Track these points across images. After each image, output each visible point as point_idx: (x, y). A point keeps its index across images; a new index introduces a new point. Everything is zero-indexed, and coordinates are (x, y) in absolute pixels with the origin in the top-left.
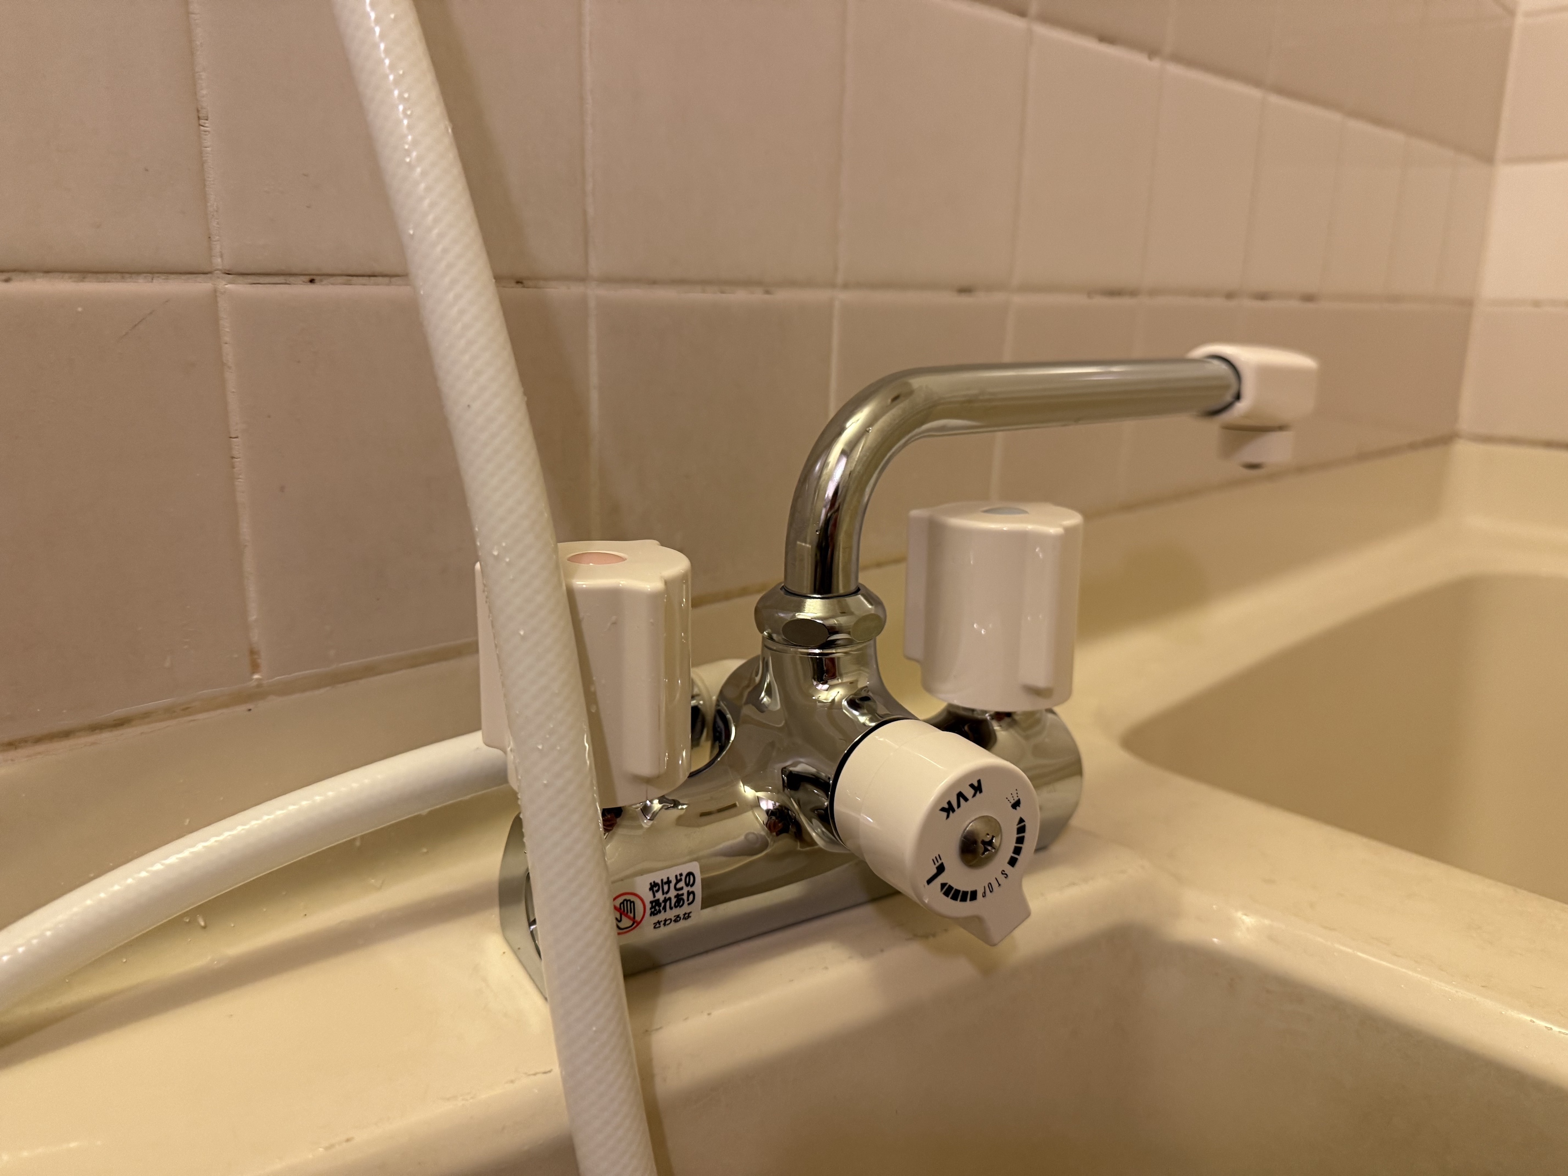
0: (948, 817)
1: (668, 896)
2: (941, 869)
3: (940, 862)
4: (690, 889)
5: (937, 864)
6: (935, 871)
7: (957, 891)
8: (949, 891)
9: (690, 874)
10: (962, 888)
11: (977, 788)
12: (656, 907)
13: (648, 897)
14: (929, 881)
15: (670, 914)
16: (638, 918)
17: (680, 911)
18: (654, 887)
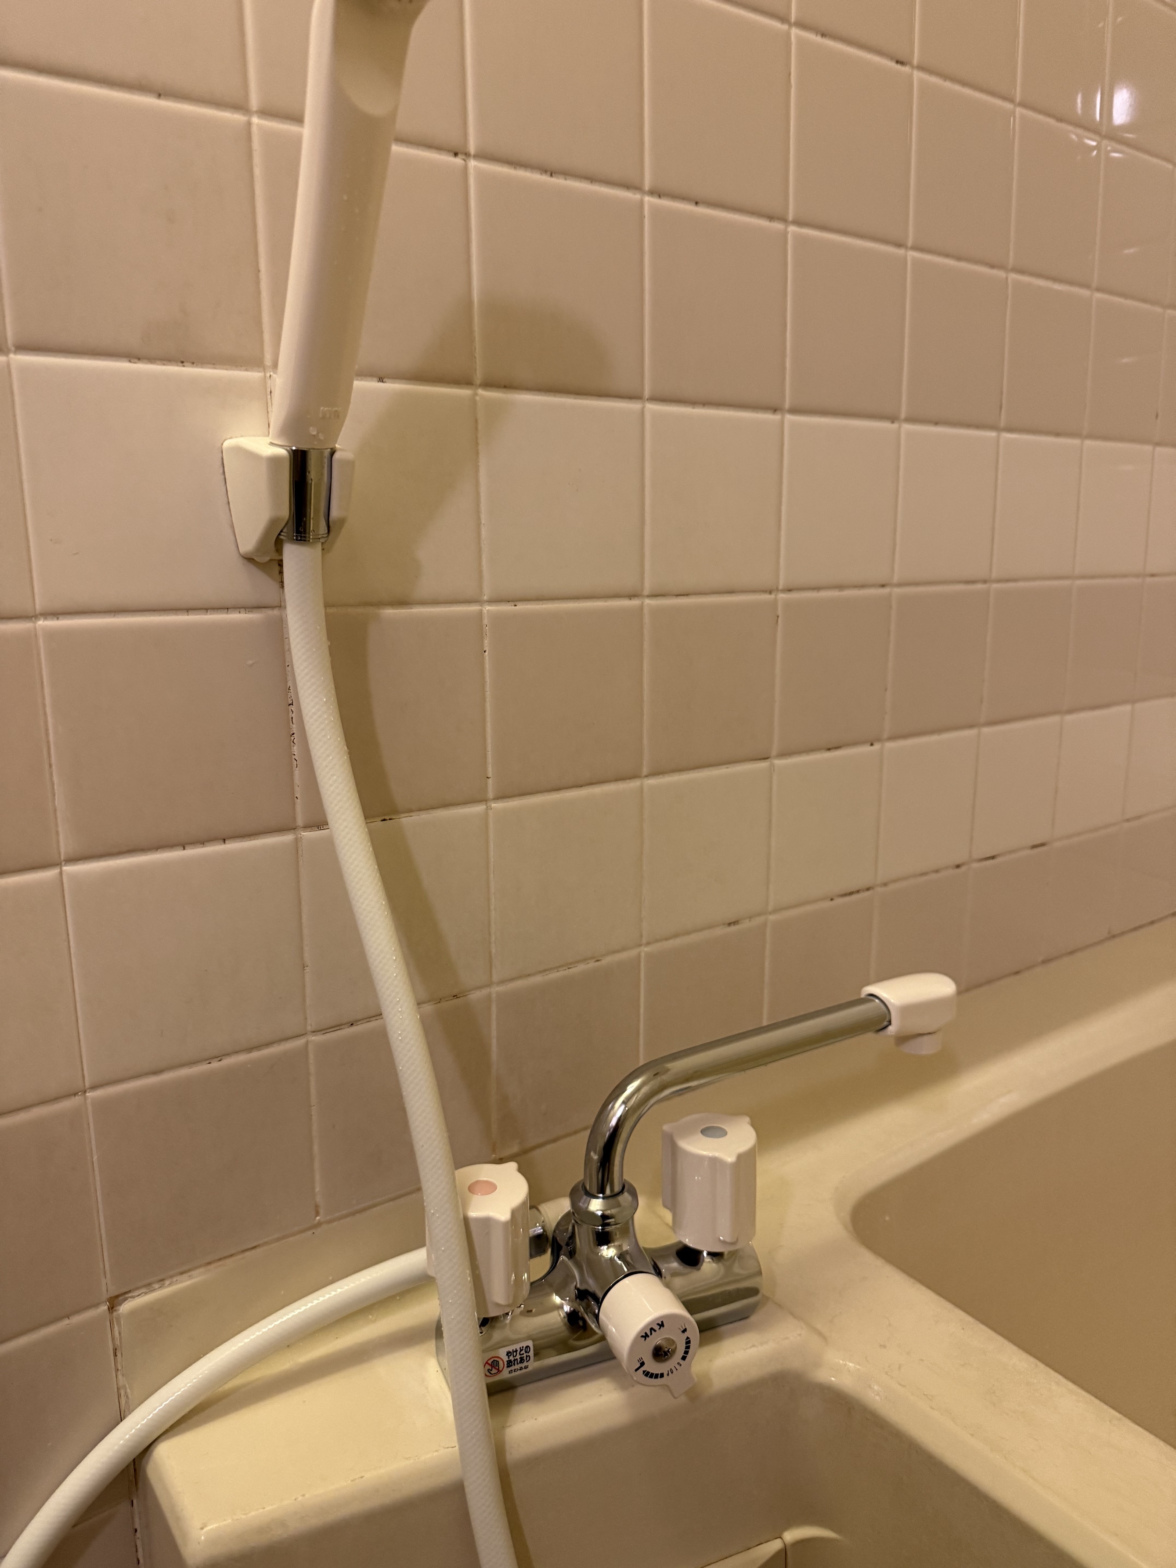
0: (645, 1340)
1: (516, 1358)
2: (642, 1364)
3: (642, 1361)
4: (528, 1354)
5: (640, 1362)
6: (639, 1365)
7: (652, 1374)
8: (647, 1374)
9: (527, 1347)
10: (655, 1372)
11: (661, 1325)
12: (510, 1364)
13: (506, 1359)
14: (636, 1370)
15: (517, 1367)
16: (501, 1369)
17: (523, 1365)
18: (509, 1354)
